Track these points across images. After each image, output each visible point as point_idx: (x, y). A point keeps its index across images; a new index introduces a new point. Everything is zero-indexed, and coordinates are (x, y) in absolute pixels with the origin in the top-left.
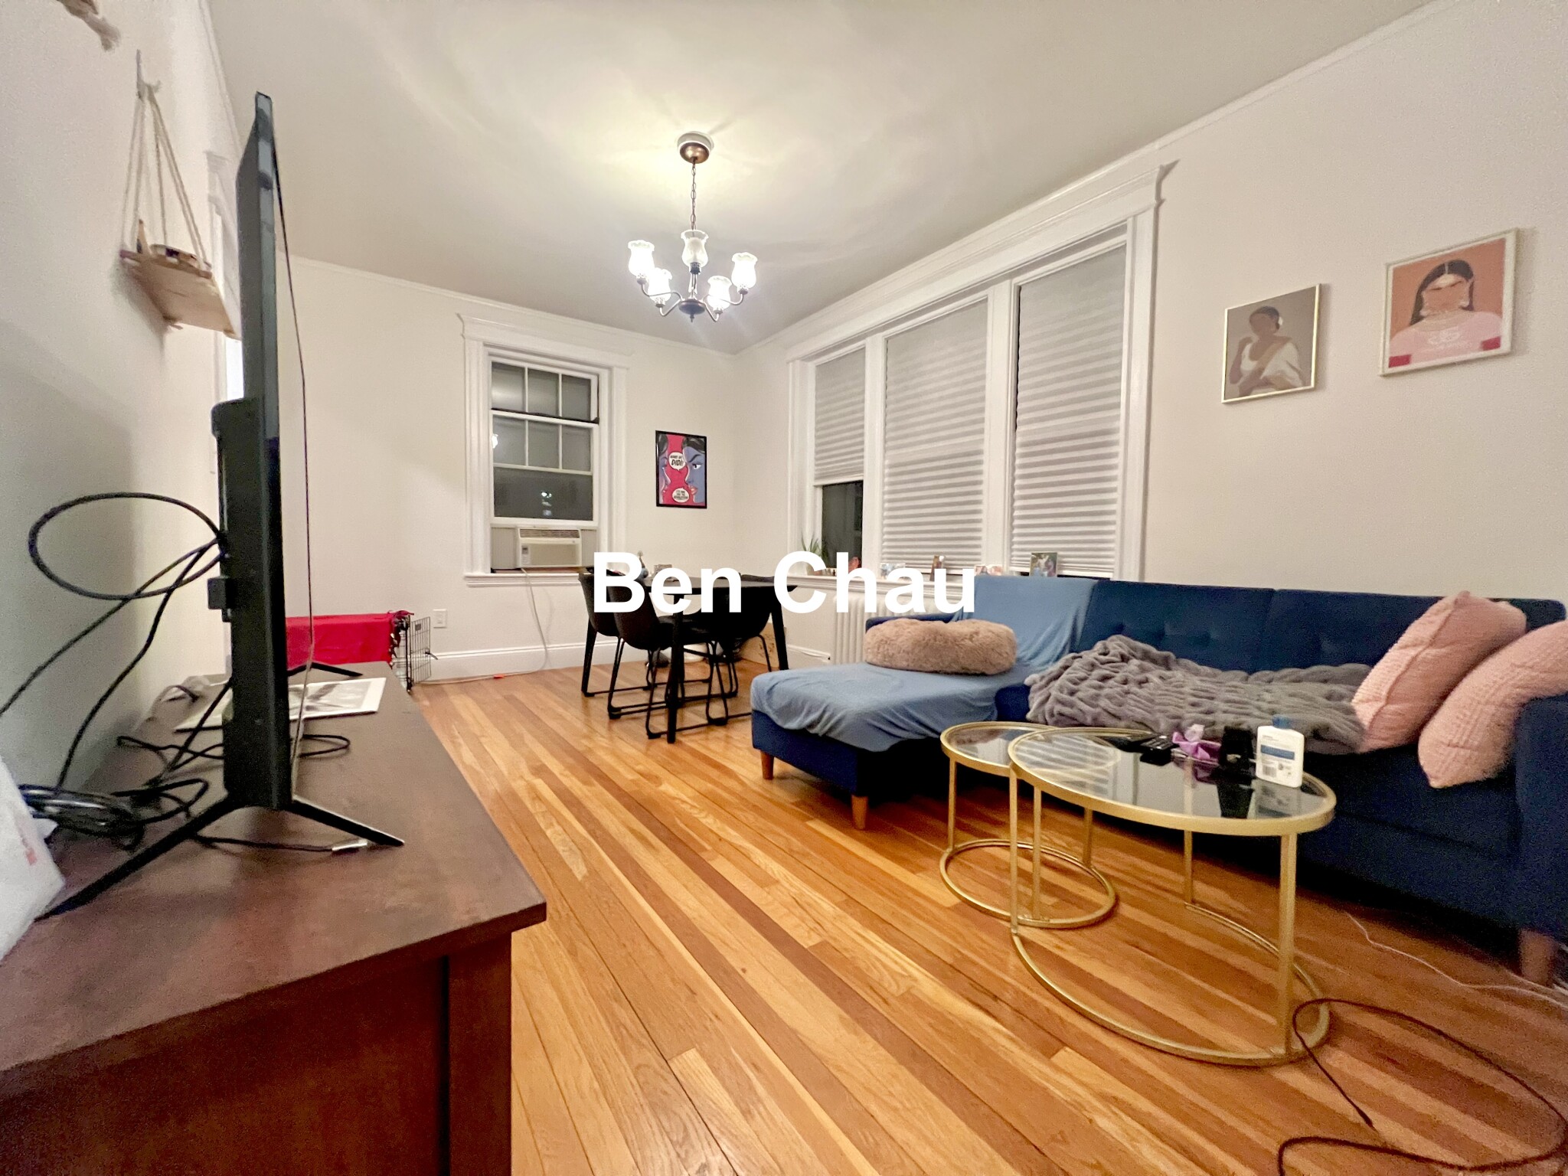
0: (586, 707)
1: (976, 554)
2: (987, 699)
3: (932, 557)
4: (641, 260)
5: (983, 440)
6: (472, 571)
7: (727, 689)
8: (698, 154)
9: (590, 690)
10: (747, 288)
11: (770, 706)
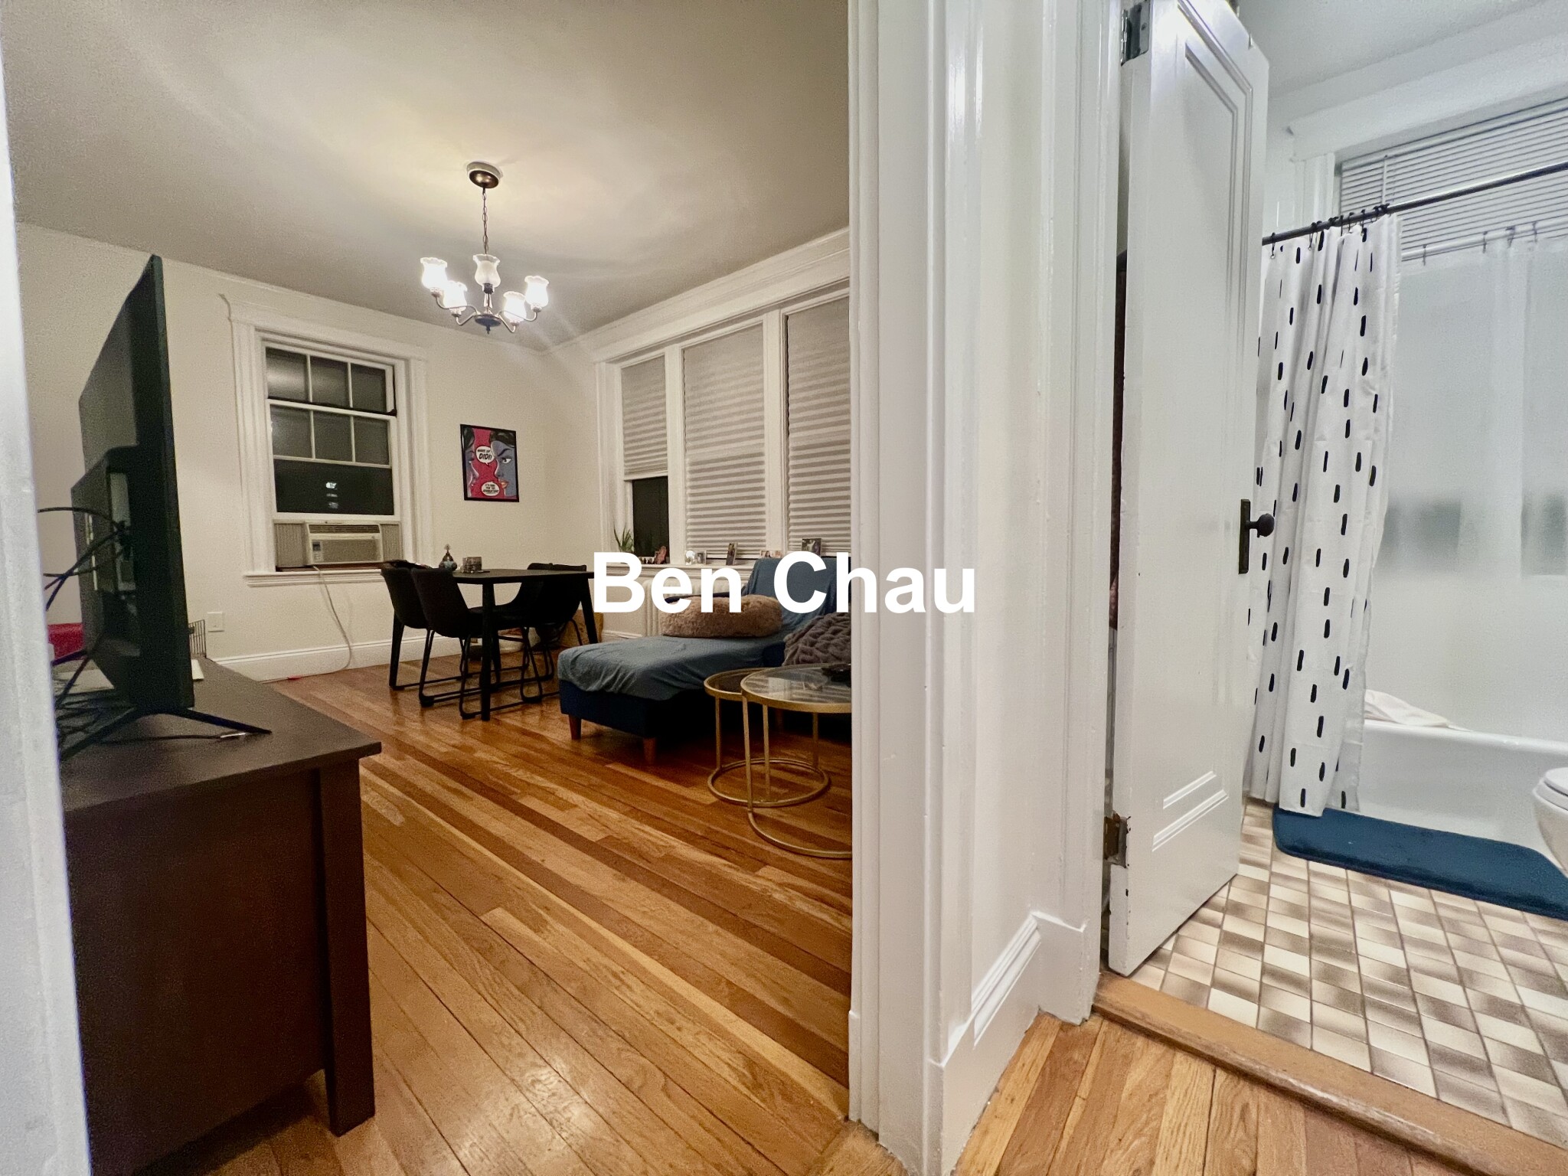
0: (395, 700)
1: (762, 541)
2: (754, 656)
3: (728, 544)
4: (434, 275)
5: (763, 444)
6: (253, 570)
7: (542, 673)
8: (488, 181)
9: (398, 683)
10: (540, 307)
11: (573, 674)
